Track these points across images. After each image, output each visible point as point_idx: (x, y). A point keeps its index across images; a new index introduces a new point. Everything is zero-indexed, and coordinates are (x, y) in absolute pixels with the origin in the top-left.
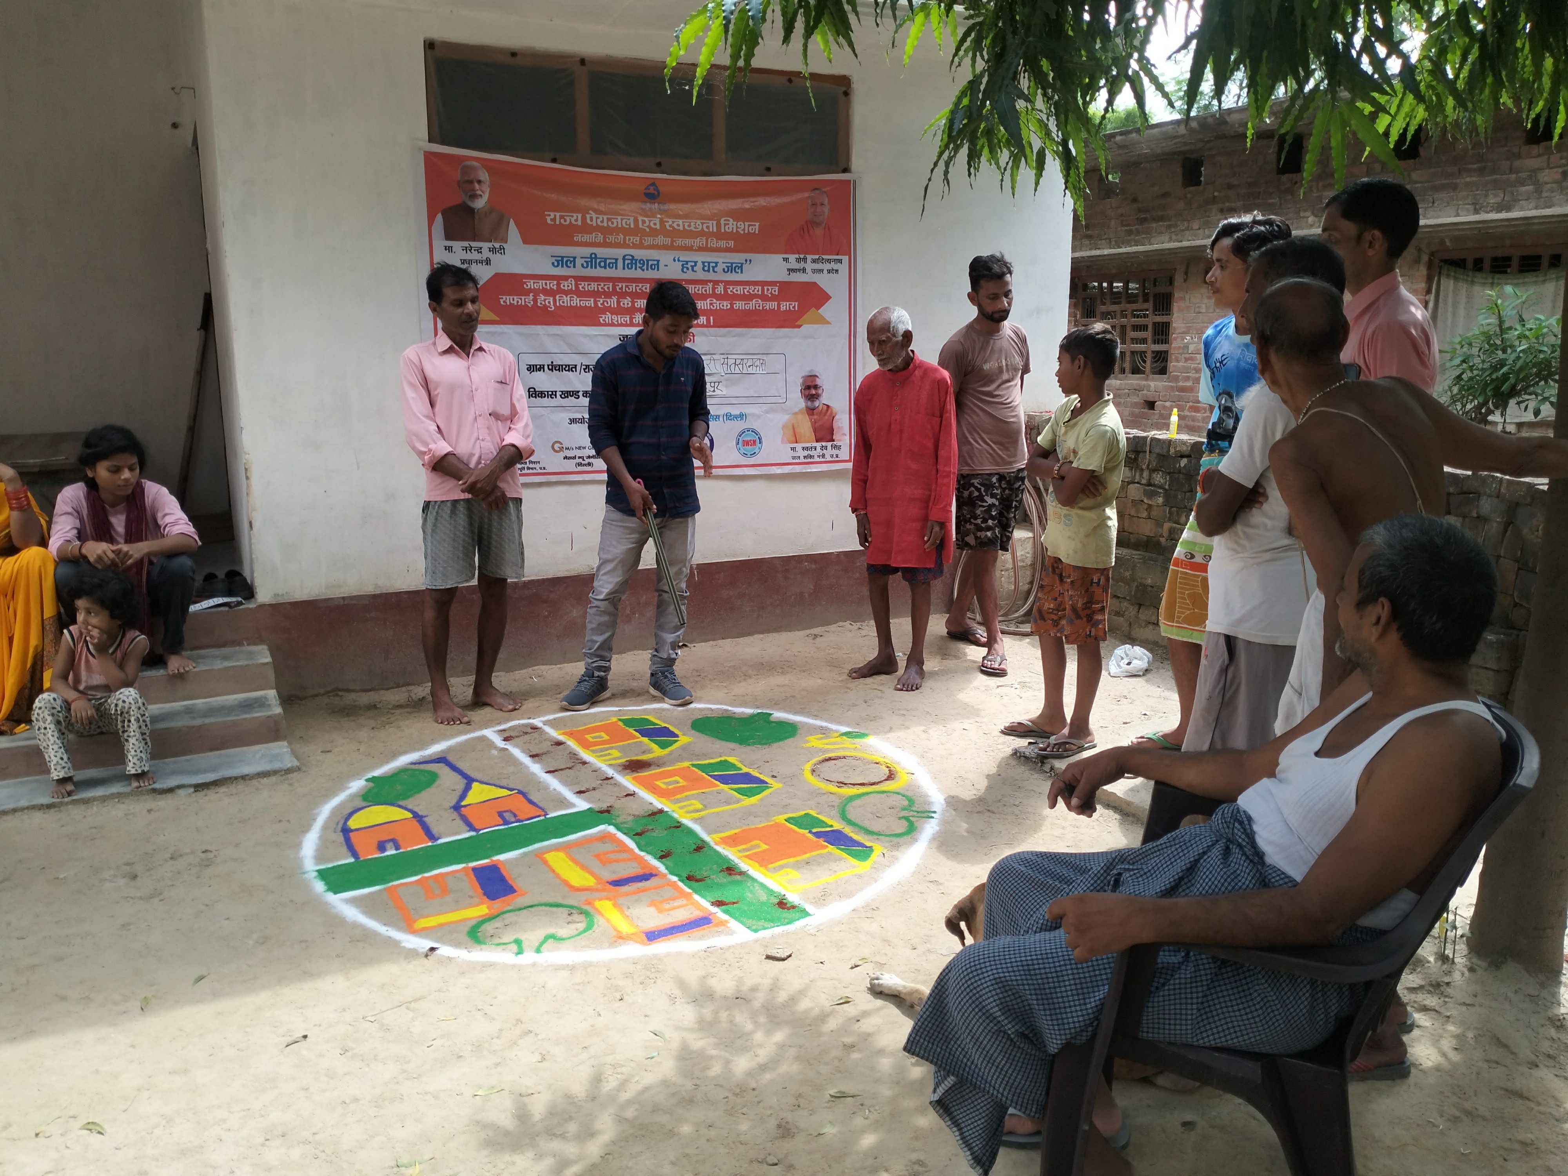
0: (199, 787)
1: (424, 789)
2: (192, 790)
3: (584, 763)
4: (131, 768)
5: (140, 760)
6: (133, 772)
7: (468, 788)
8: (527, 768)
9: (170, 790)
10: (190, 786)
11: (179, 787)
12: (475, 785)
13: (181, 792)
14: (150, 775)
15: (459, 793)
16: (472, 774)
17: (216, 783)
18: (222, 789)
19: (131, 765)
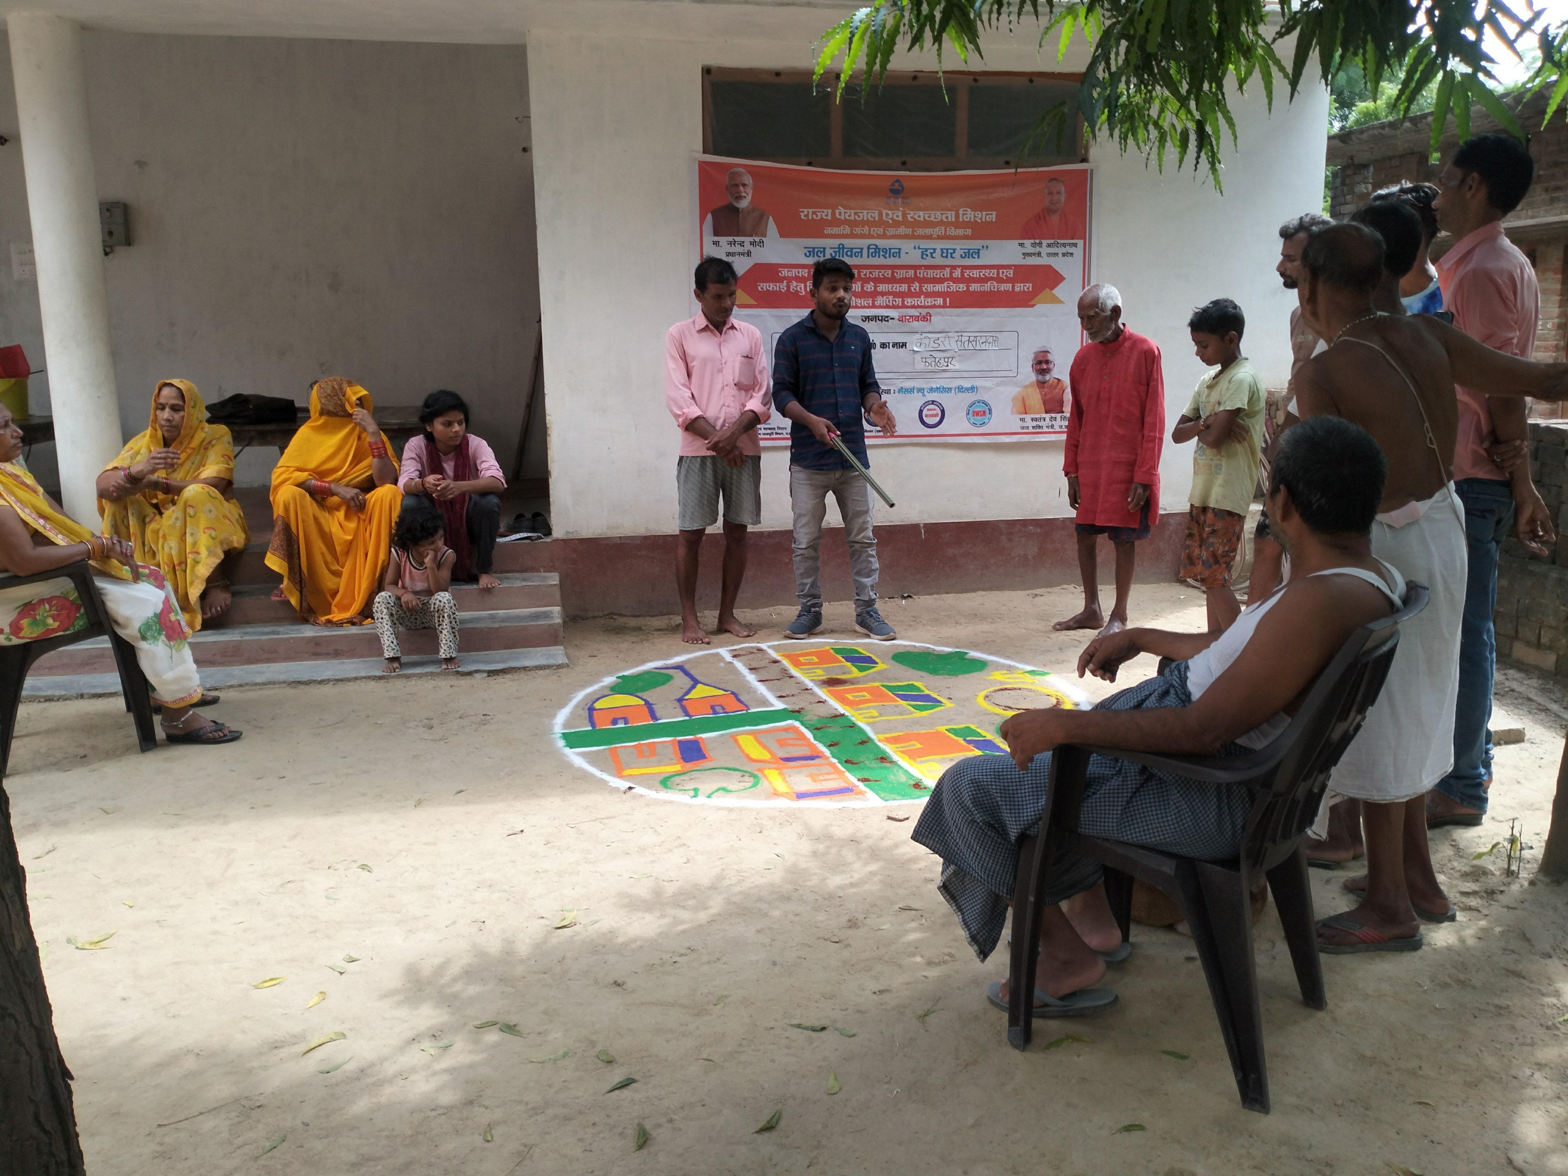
0: (491, 673)
1: (659, 686)
2: (486, 675)
3: (792, 677)
4: (442, 655)
5: (450, 647)
6: (444, 656)
7: (693, 687)
8: (744, 677)
9: (470, 674)
10: (484, 671)
11: (477, 671)
12: (699, 686)
13: (477, 675)
14: (456, 661)
15: (684, 691)
16: (699, 678)
17: (504, 671)
18: (509, 676)
19: (442, 651)
